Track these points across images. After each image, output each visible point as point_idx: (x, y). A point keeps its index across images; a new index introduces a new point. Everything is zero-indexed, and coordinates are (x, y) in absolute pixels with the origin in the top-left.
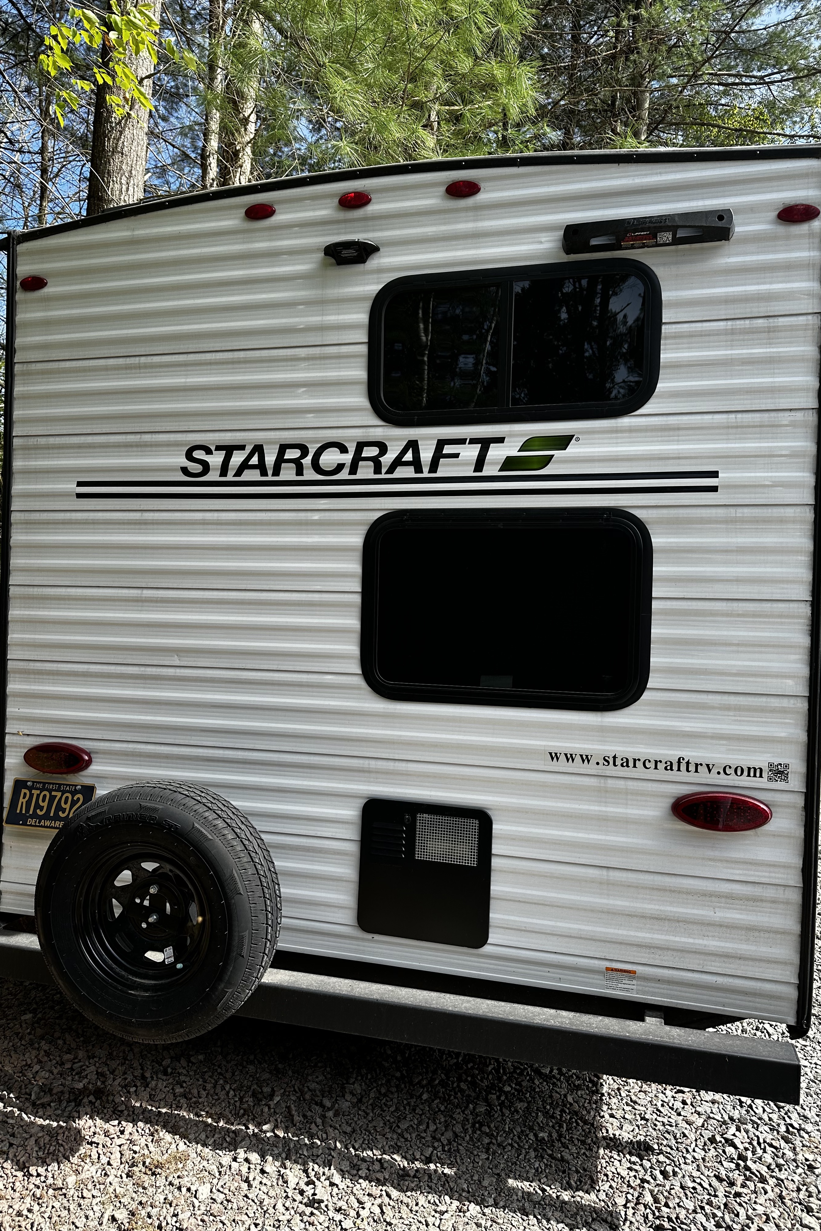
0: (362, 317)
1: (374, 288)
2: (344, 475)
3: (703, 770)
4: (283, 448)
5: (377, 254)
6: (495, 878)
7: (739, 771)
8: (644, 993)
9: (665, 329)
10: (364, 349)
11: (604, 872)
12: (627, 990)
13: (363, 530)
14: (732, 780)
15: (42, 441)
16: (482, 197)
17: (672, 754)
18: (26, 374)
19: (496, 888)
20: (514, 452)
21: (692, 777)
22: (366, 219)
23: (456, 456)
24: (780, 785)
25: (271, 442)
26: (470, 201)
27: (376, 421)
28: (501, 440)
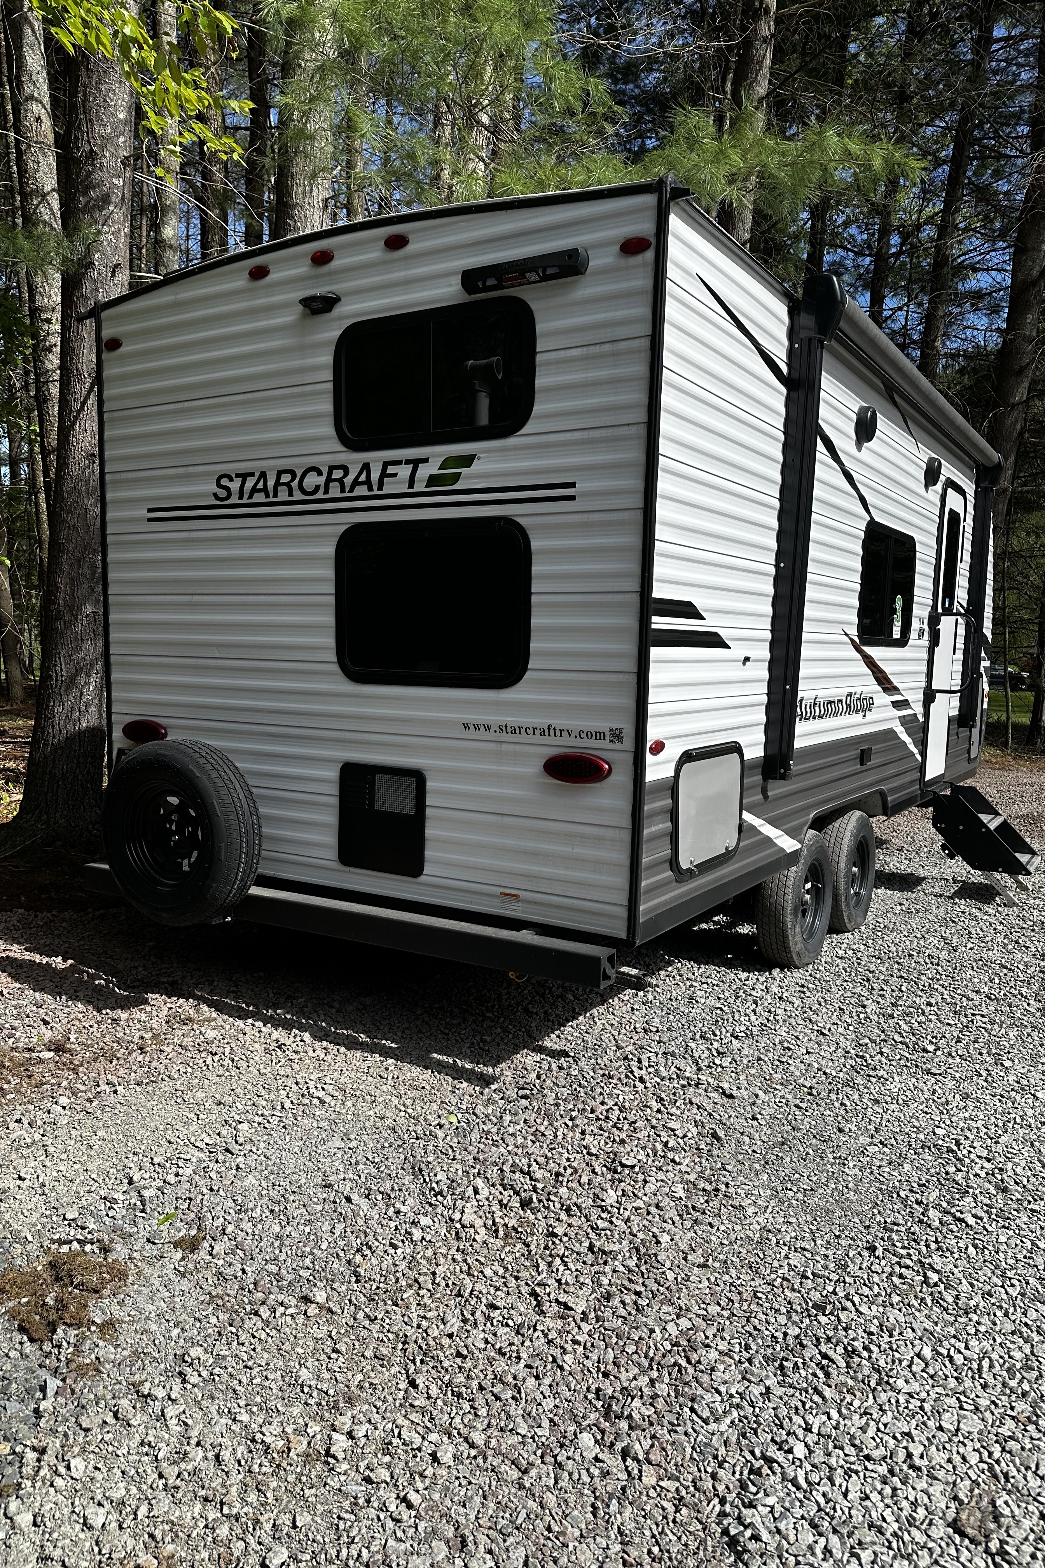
0: (327, 358)
1: (335, 333)
2: (320, 495)
3: (565, 734)
4: (280, 473)
5: (339, 304)
6: (428, 824)
7: (589, 735)
8: (527, 913)
9: (539, 358)
10: (330, 386)
11: (499, 818)
12: (515, 910)
13: (334, 542)
14: (585, 743)
15: (124, 476)
16: (410, 248)
17: (542, 722)
18: (112, 420)
19: (430, 832)
20: (436, 471)
21: (558, 741)
22: (330, 274)
23: (395, 475)
24: (617, 746)
25: (271, 469)
26: (401, 253)
27: (341, 448)
28: (426, 460)
